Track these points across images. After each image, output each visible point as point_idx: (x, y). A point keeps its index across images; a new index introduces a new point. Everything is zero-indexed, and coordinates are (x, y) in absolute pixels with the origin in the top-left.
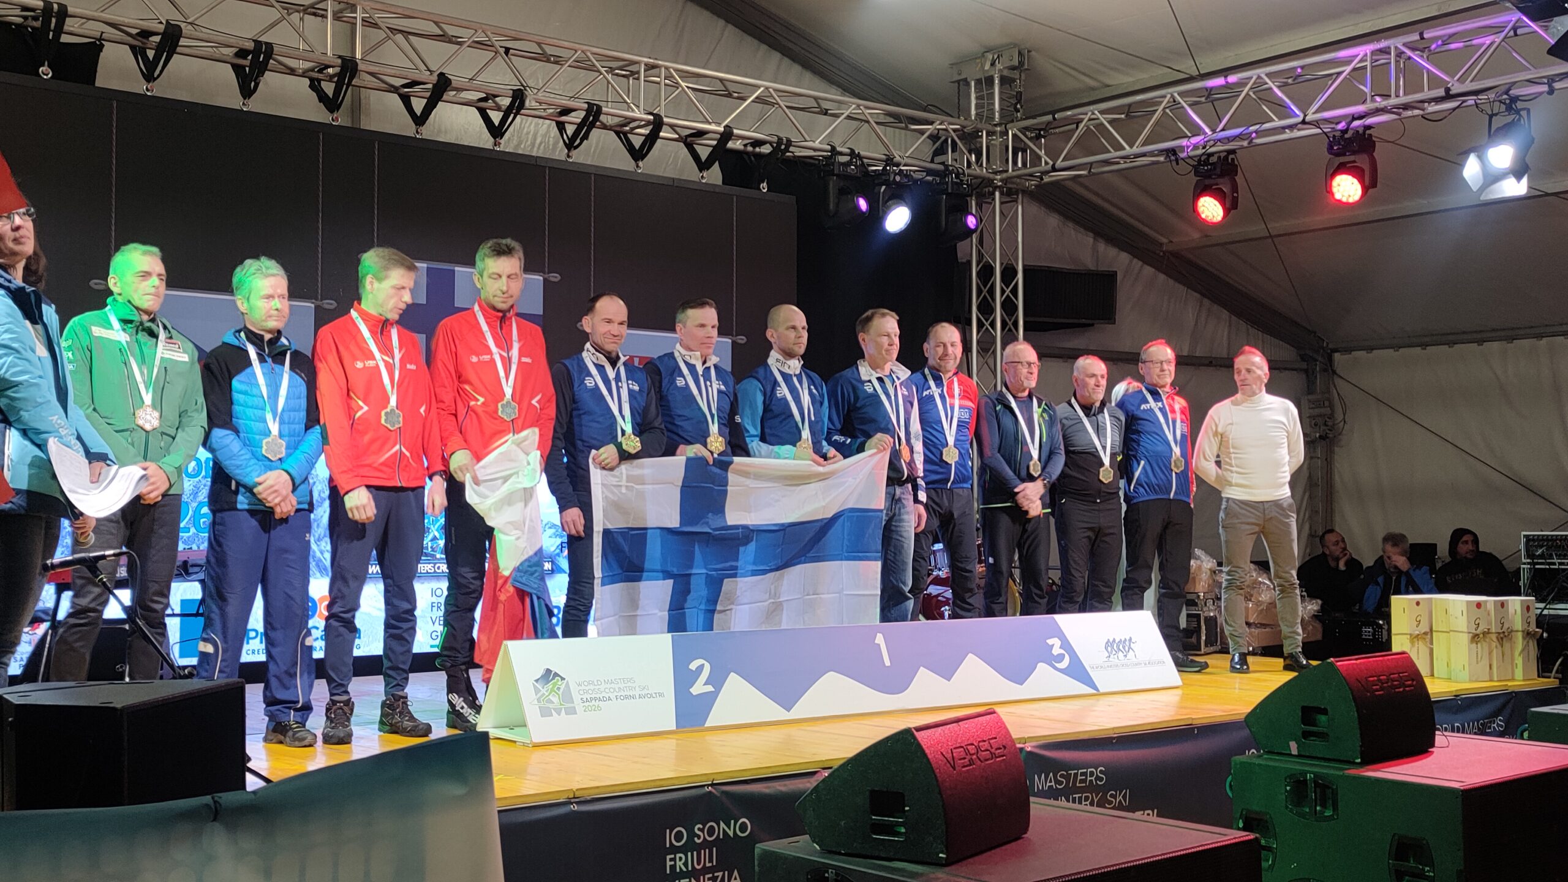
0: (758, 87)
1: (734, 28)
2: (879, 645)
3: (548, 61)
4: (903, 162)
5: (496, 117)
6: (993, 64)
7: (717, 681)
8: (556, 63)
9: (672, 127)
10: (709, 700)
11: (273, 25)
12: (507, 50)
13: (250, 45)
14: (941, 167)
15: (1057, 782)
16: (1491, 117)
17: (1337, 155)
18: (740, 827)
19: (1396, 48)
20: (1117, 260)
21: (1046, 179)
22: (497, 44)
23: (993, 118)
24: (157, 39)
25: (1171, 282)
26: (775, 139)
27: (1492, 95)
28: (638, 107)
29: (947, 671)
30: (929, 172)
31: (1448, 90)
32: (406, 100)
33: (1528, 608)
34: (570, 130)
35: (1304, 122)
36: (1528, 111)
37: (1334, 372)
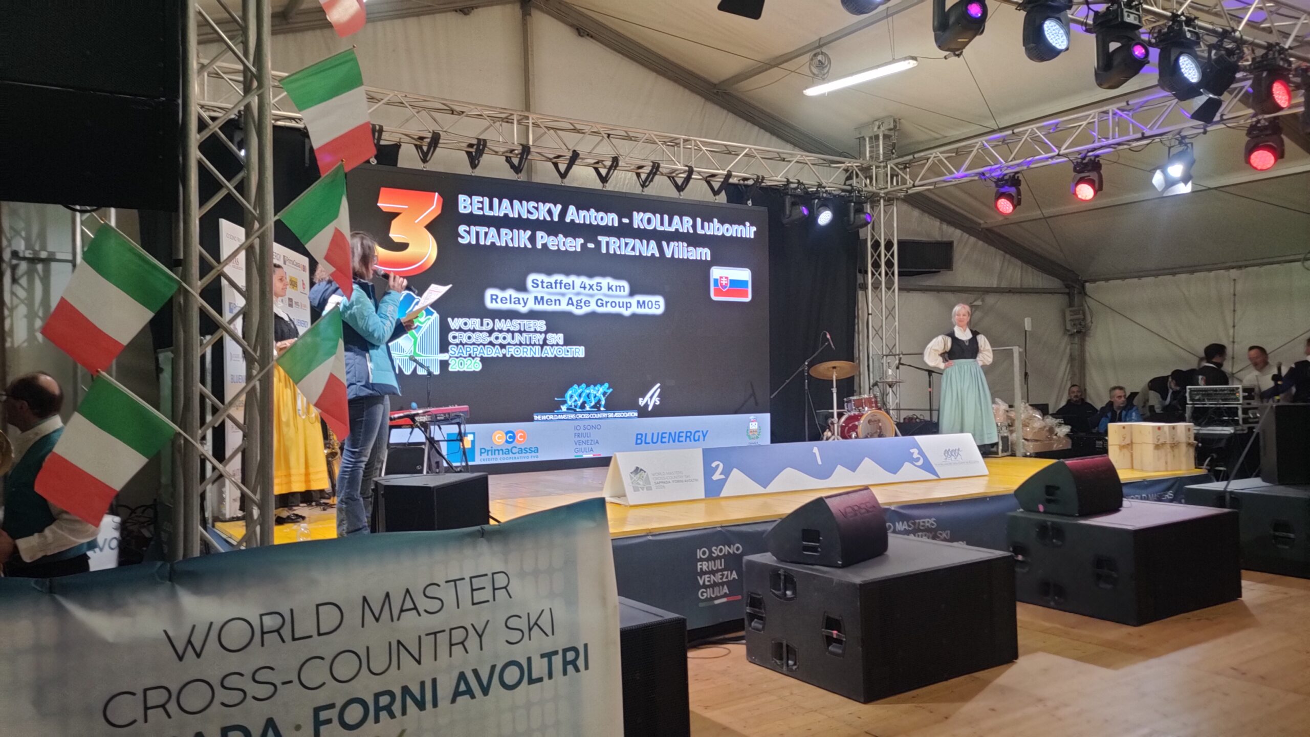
0: (745, 148)
1: (734, 116)
2: (815, 454)
3: (631, 140)
4: (827, 185)
5: (603, 172)
6: (879, 128)
7: (727, 473)
8: (635, 141)
9: (699, 173)
10: (722, 483)
11: (486, 129)
12: (609, 135)
13: (475, 142)
14: (849, 188)
15: (909, 526)
16: (1170, 148)
17: (1079, 172)
18: (736, 548)
19: (1113, 110)
20: (954, 234)
21: (910, 192)
22: (602, 133)
23: (879, 159)
24: (428, 140)
25: (986, 245)
26: (755, 177)
27: (1170, 136)
28: (679, 163)
29: (853, 468)
30: (843, 191)
31: (1143, 134)
32: (556, 165)
33: (1189, 430)
34: (643, 176)
35: (1059, 155)
36: (1192, 144)
37: (1086, 294)
